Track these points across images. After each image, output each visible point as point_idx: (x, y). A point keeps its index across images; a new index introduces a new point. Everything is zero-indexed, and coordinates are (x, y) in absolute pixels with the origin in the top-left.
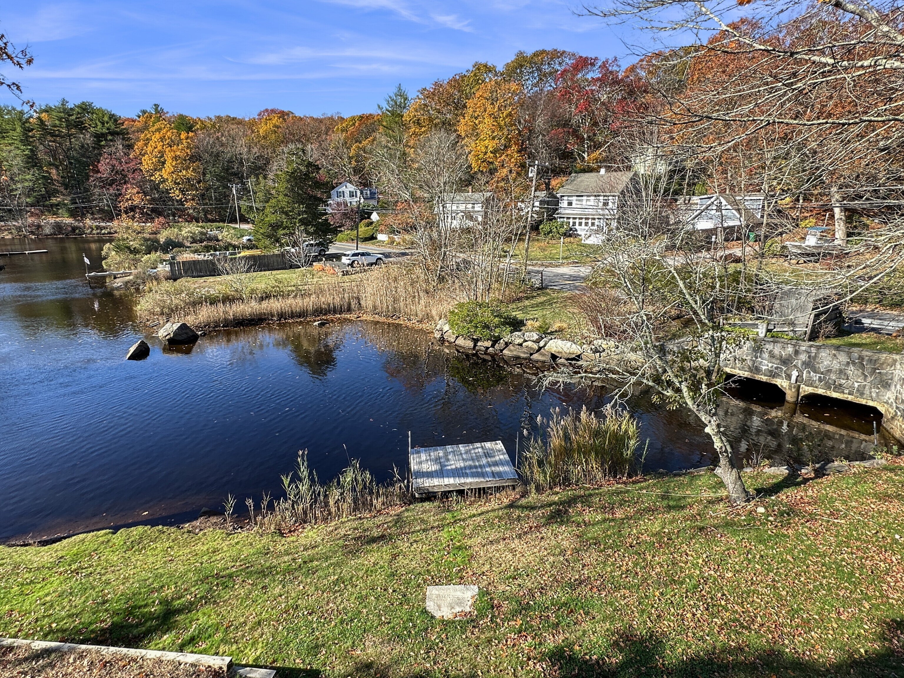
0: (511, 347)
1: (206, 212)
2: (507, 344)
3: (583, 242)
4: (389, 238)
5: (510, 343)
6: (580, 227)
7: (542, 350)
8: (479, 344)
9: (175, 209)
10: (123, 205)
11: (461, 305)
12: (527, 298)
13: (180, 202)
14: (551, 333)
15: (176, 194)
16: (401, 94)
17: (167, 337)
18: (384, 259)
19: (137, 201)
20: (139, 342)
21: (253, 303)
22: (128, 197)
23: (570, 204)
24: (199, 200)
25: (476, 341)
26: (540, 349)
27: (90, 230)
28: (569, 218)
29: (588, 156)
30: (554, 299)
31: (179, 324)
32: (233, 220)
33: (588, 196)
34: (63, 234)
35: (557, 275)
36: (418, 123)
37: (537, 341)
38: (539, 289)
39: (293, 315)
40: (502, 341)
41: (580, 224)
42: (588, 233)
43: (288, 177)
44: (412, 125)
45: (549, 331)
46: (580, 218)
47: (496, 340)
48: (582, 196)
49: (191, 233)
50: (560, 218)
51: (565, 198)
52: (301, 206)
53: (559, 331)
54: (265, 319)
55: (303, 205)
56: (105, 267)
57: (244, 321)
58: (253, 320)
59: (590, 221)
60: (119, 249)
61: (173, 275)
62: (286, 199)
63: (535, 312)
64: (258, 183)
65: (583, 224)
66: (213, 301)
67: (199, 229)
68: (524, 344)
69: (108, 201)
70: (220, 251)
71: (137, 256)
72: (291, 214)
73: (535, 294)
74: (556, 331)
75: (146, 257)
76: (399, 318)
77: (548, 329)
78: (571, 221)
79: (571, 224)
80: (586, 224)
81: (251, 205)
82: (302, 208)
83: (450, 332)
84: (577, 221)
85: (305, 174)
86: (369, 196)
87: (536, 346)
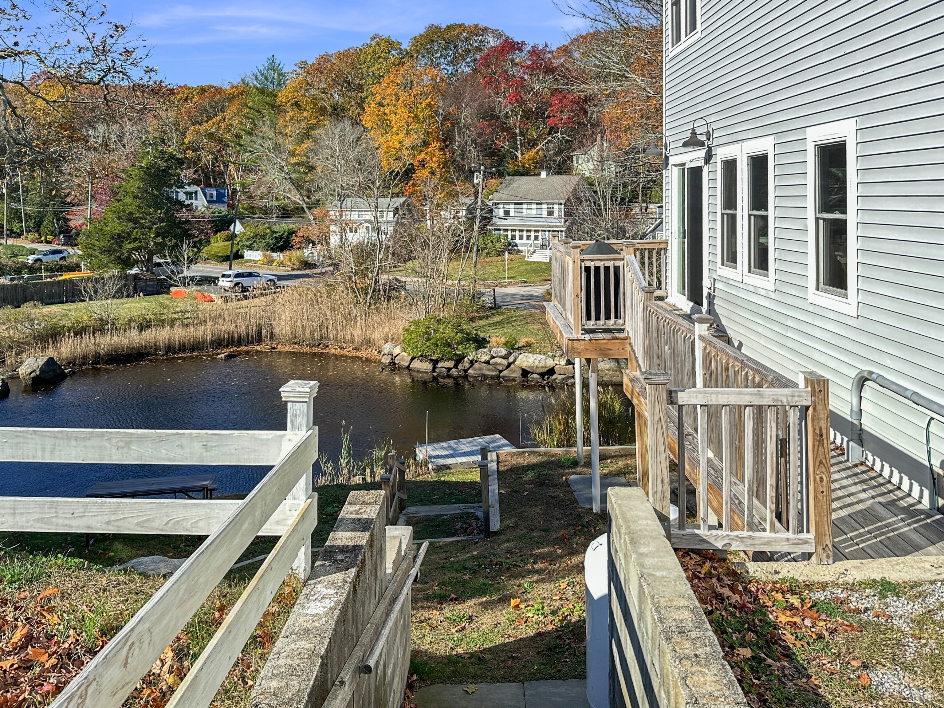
0: (476, 365)
2: (472, 362)
3: (526, 259)
4: (264, 255)
5: (476, 361)
6: (521, 241)
7: (512, 366)
8: (440, 365)
11: (417, 323)
12: (481, 318)
14: (519, 348)
16: (273, 66)
17: (33, 375)
18: (276, 281)
23: (507, 213)
25: (435, 362)
26: (509, 365)
28: (506, 230)
29: (522, 155)
30: (512, 317)
31: (45, 359)
33: (528, 204)
35: (507, 295)
36: (297, 104)
37: (506, 357)
38: (491, 308)
39: (184, 348)
40: (466, 359)
41: (521, 237)
42: (532, 249)
43: (142, 174)
44: (288, 107)
45: (516, 347)
46: (520, 231)
47: (459, 360)
48: (521, 204)
50: (496, 230)
51: (501, 206)
52: (159, 211)
53: (527, 346)
54: (147, 354)
59: (533, 234)
62: (137, 202)
63: (496, 331)
65: (525, 237)
68: (492, 361)
72: (142, 222)
73: (489, 314)
74: (524, 346)
76: (328, 346)
77: (515, 344)
78: (510, 233)
79: (510, 237)
80: (528, 237)
81: (17, 209)
82: (160, 214)
83: (403, 356)
84: (517, 234)
85: (164, 170)
86: (214, 198)
87: (505, 362)
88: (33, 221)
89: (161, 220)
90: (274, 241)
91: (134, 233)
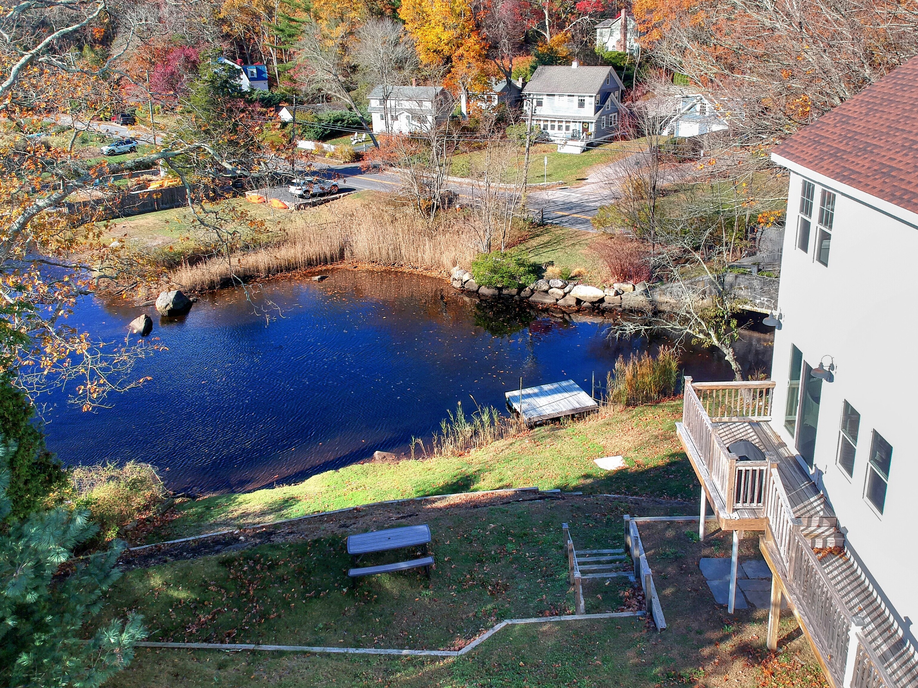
0: (536, 294)
2: (533, 291)
3: (559, 150)
4: (316, 146)
5: (536, 290)
6: (553, 131)
7: (567, 296)
8: (505, 292)
12: (531, 236)
17: (168, 308)
23: (540, 104)
25: (500, 289)
26: (565, 294)
28: (540, 120)
29: (551, 37)
30: (559, 236)
31: (175, 293)
33: (560, 95)
35: (549, 203)
37: (562, 288)
38: (539, 225)
40: (527, 288)
41: (553, 127)
42: (563, 139)
45: (571, 277)
46: (552, 121)
47: (521, 288)
48: (554, 95)
53: (580, 276)
59: (564, 124)
65: (556, 127)
68: (550, 291)
73: (537, 232)
74: (576, 276)
77: (568, 273)
78: (542, 124)
79: (542, 127)
80: (560, 128)
83: (471, 282)
84: (549, 124)
86: (256, 76)
87: (561, 292)
90: (322, 130)
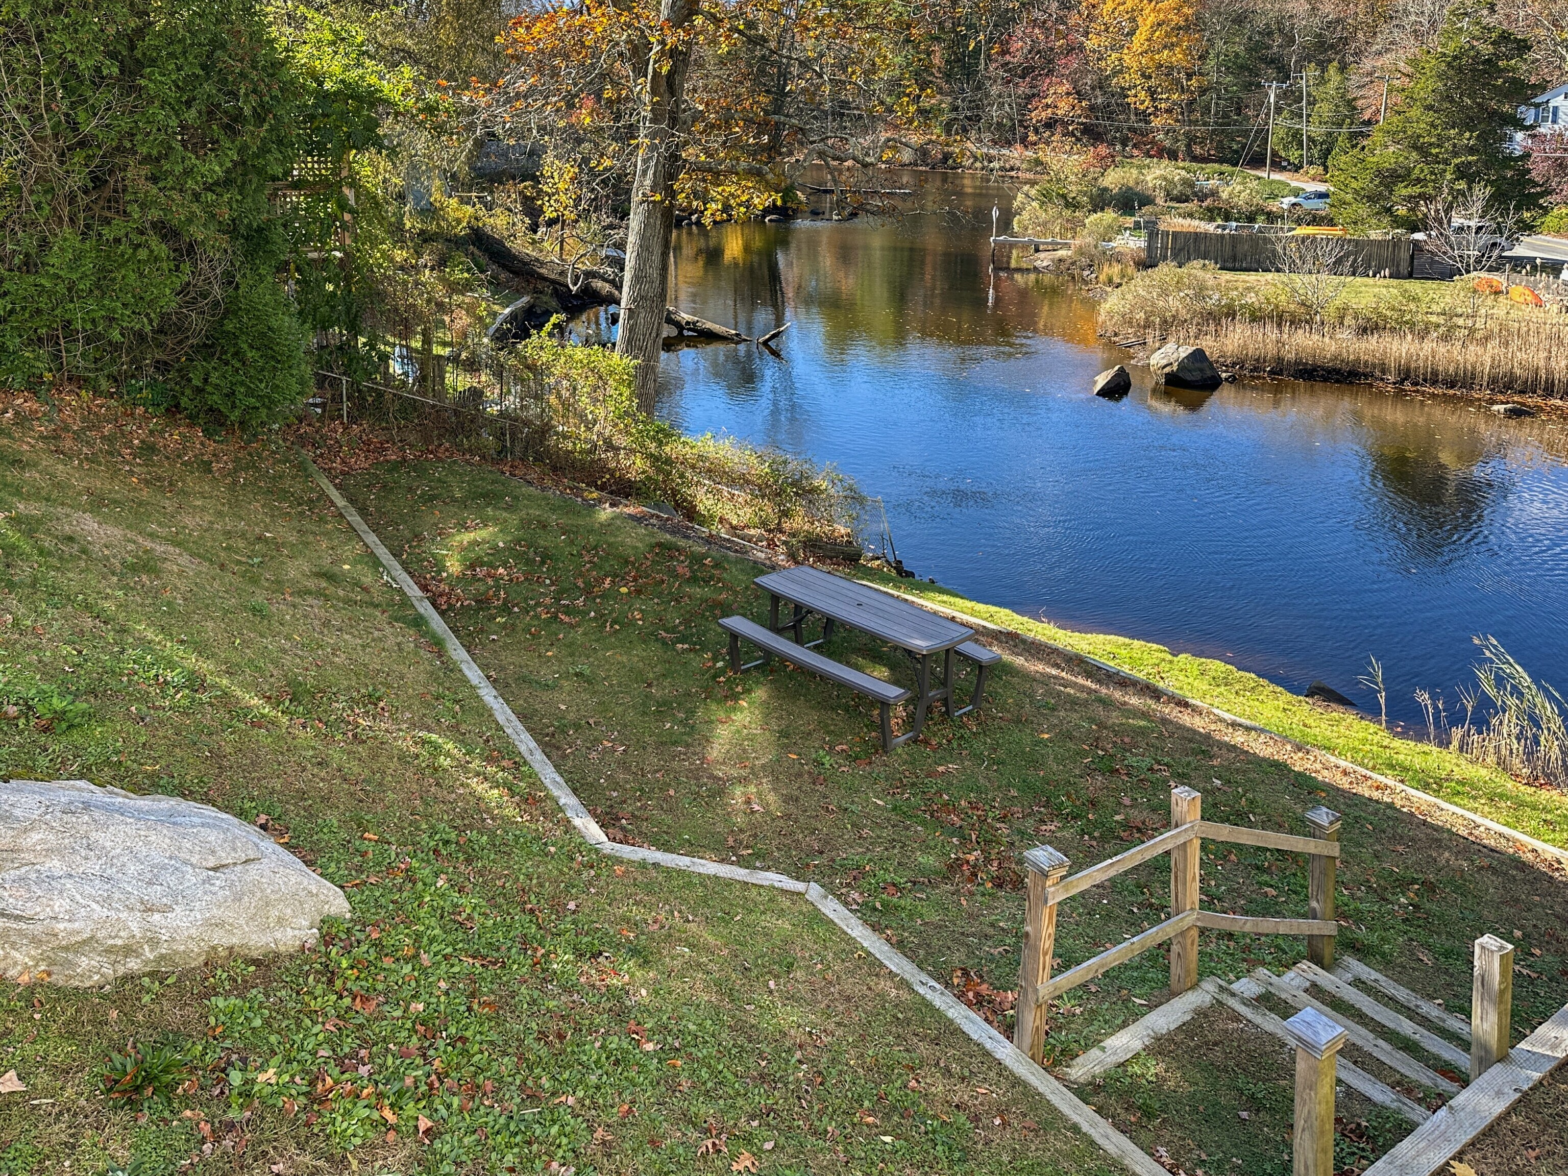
1: (1191, 140)
9: (1129, 129)
10: (1038, 115)
13: (1144, 116)
15: (1140, 99)
17: (1167, 370)
19: (1063, 108)
20: (1117, 368)
21: (1344, 335)
22: (1049, 101)
24: (1182, 113)
27: (971, 160)
31: (1191, 350)
32: (1257, 161)
34: (927, 165)
39: (1433, 379)
43: (1443, 66)
49: (1165, 179)
52: (1467, 135)
54: (1366, 376)
55: (1472, 132)
56: (1016, 229)
57: (1315, 370)
58: (1337, 371)
60: (1046, 197)
61: (1149, 256)
62: (1430, 116)
64: (1322, 81)
66: (1256, 317)
67: (1183, 173)
69: (1012, 108)
70: (1236, 220)
71: (1077, 214)
72: (1434, 151)
75: (1094, 217)
81: (1298, 129)
82: (1469, 140)
85: (1489, 61)
88: (1319, 147)
89: (1471, 150)
91: (1417, 171)
